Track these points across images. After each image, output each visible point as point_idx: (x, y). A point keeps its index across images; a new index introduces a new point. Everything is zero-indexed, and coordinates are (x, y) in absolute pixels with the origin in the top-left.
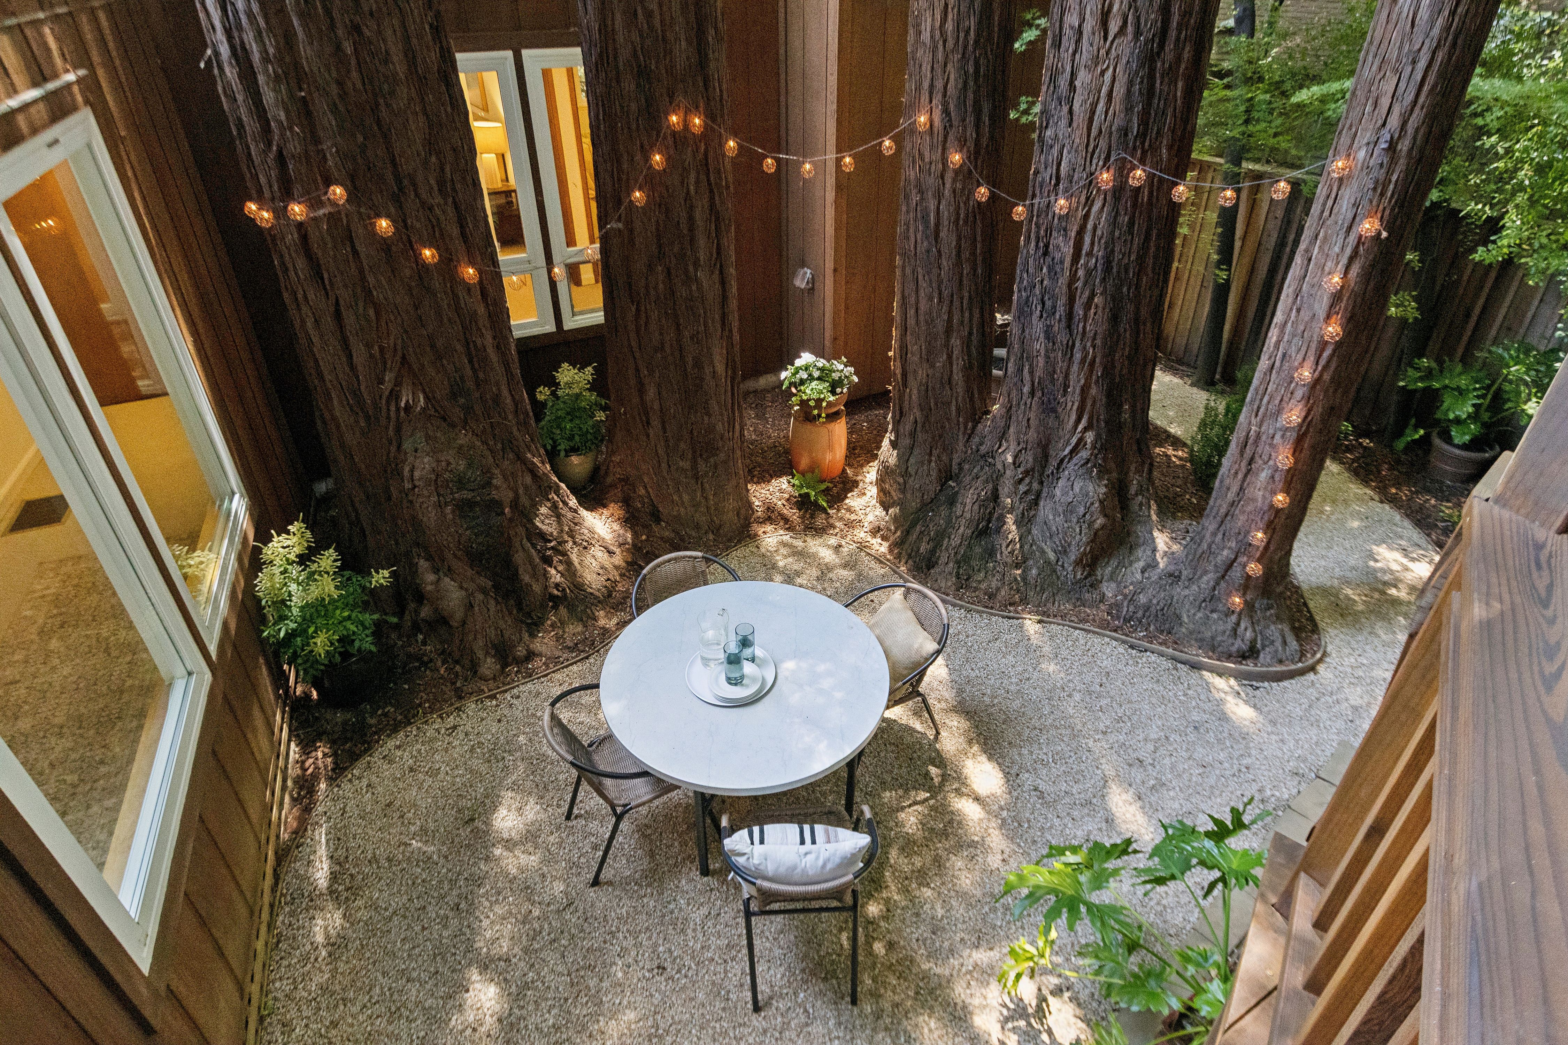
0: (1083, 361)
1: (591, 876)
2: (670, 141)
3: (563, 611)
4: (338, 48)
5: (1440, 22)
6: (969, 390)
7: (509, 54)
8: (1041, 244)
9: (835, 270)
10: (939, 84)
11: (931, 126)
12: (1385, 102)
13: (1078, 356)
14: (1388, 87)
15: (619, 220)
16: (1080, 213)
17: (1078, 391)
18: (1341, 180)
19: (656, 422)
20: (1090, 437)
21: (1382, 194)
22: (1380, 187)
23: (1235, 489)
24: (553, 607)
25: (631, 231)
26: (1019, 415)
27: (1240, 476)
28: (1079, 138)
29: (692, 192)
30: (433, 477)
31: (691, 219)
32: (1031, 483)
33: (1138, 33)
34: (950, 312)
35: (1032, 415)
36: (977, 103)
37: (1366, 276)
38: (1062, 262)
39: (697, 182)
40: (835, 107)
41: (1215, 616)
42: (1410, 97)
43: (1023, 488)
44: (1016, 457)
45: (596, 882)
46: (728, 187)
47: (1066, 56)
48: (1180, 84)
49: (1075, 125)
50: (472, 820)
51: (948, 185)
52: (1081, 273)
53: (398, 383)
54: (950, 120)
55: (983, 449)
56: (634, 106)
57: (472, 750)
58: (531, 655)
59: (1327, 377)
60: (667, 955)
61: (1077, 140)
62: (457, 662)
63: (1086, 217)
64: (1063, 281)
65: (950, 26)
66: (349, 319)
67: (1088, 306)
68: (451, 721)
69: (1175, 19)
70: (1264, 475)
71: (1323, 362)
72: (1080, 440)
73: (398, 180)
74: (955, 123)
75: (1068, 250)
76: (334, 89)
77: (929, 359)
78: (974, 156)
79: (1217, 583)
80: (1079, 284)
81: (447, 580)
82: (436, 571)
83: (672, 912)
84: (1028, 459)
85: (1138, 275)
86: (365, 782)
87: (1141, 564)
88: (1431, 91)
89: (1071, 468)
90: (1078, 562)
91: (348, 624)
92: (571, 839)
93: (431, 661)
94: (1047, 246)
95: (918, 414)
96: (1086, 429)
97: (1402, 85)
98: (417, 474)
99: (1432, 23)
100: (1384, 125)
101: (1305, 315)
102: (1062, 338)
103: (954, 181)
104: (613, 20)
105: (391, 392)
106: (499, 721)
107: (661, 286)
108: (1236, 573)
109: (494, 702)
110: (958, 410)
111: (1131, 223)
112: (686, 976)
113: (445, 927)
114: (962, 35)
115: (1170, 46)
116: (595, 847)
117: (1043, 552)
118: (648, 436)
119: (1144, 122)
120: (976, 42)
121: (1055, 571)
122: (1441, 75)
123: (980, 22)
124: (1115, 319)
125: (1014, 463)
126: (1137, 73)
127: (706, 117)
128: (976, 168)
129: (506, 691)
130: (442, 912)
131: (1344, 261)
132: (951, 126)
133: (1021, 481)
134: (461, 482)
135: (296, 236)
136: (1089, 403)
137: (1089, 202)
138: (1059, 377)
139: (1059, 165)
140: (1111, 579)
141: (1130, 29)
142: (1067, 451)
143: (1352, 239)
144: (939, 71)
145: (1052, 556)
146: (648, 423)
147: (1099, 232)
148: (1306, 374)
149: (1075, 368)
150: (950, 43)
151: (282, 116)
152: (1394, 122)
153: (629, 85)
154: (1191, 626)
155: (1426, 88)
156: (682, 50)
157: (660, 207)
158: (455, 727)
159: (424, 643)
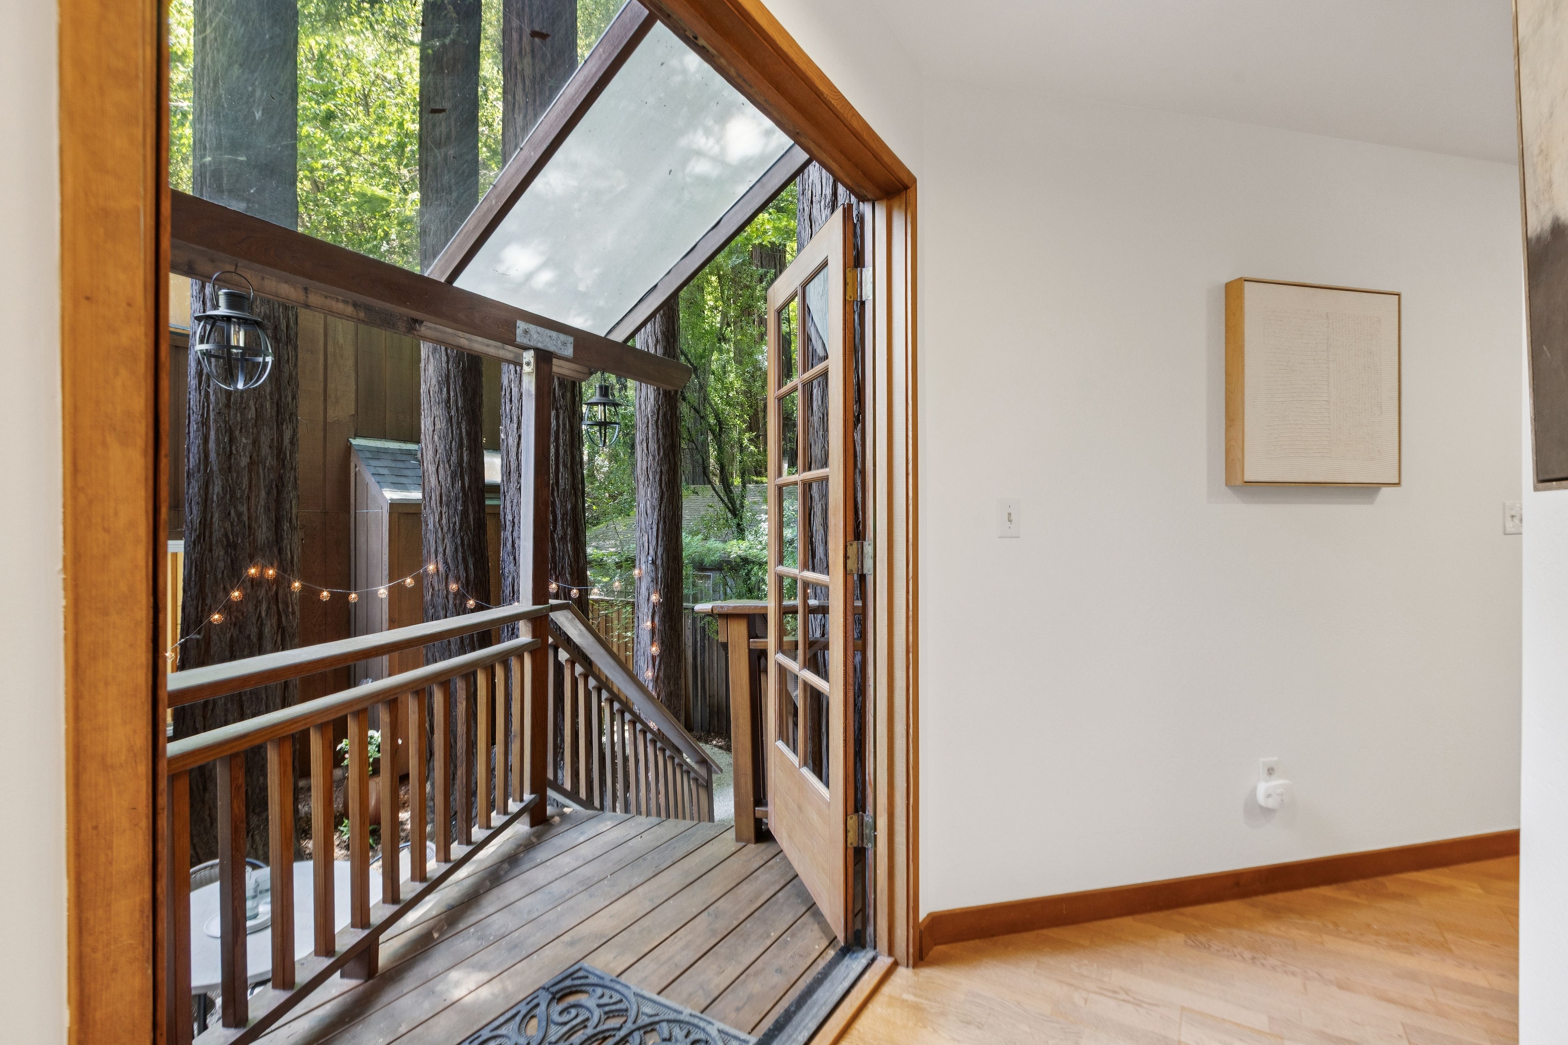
2: (248, 584)
8: (510, 629)
10: (441, 550)
11: (438, 571)
12: (646, 544)
14: (645, 538)
15: (199, 633)
18: (640, 578)
21: (657, 583)
22: (655, 580)
25: (208, 644)
29: (263, 614)
36: (464, 559)
37: (663, 620)
39: (268, 608)
42: (654, 543)
46: (293, 613)
47: (508, 533)
48: (569, 545)
51: (451, 602)
54: (448, 567)
56: (221, 564)
59: (661, 675)
65: (444, 521)
69: (559, 517)
71: (656, 668)
74: (452, 569)
78: (466, 584)
88: (662, 539)
97: (650, 537)
99: (653, 514)
100: (648, 554)
103: (455, 599)
114: (451, 525)
115: (559, 527)
120: (460, 529)
122: (664, 533)
123: (461, 519)
127: (278, 568)
128: (467, 592)
131: (650, 615)
132: (450, 570)
143: (651, 605)
144: (439, 542)
148: (652, 676)
150: (445, 529)
152: (652, 552)
153: (219, 552)
155: (660, 539)
156: (263, 534)
157: (235, 625)
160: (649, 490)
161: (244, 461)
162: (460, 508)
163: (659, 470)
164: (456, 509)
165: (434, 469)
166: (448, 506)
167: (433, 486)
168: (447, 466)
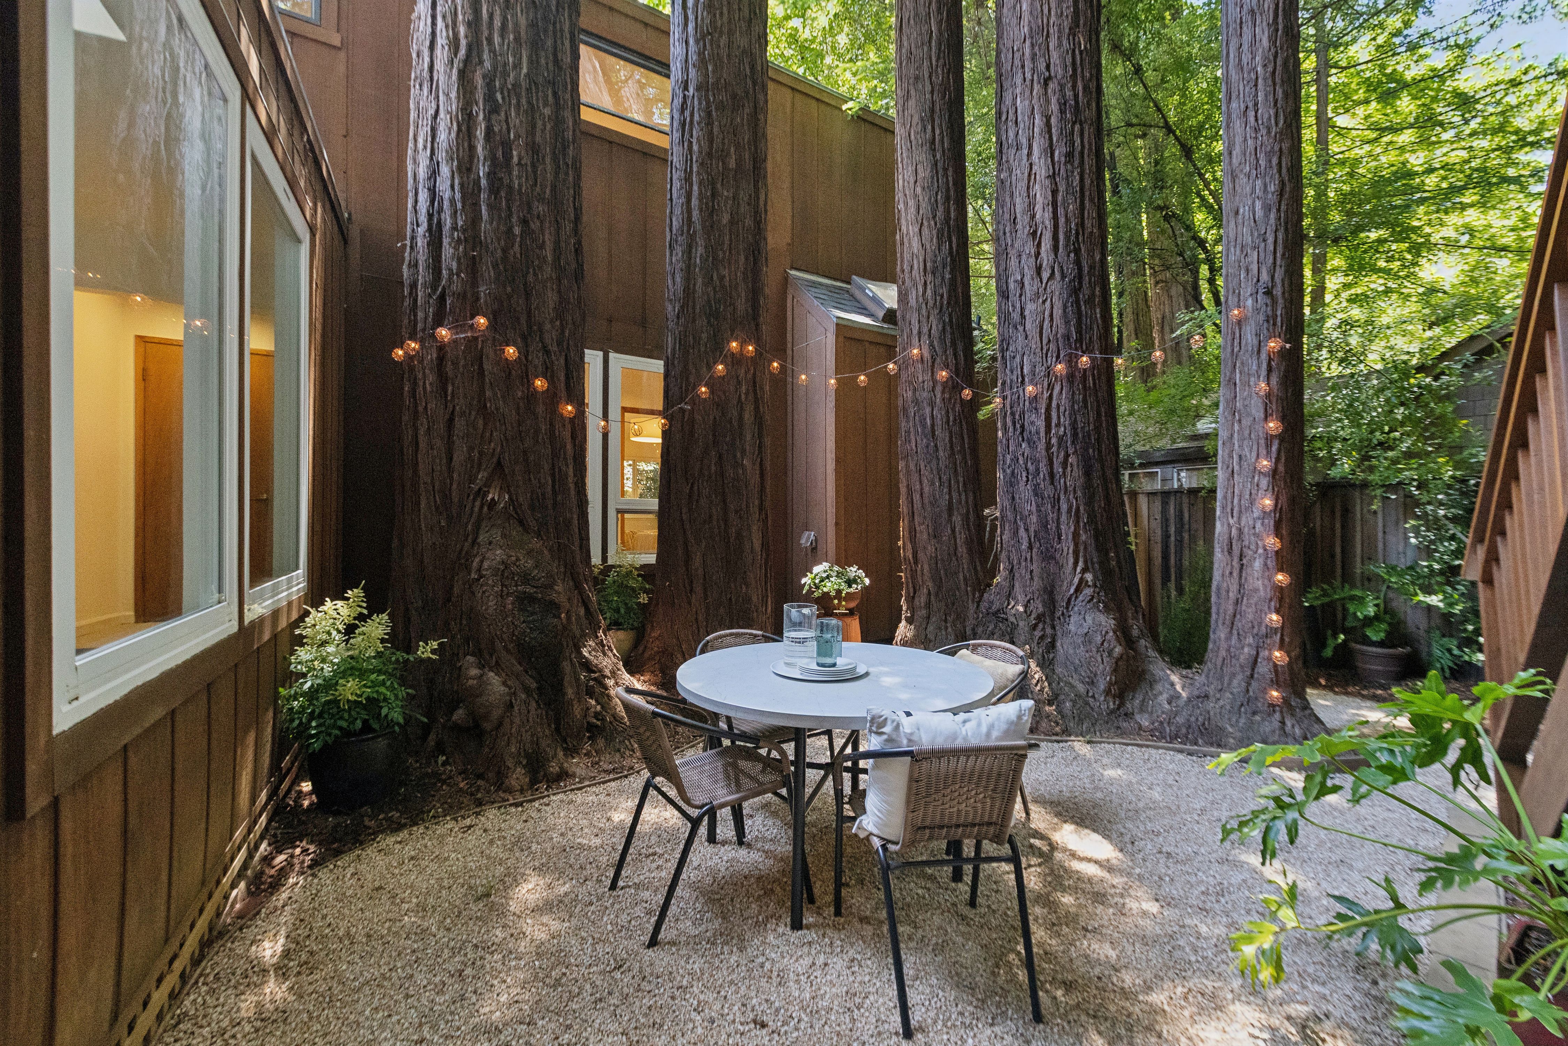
0: (1069, 511)
1: (646, 939)
2: (731, 359)
3: (600, 741)
4: (510, 230)
6: (972, 561)
7: (601, 354)
8: (1018, 426)
10: (925, 330)
11: (922, 356)
12: (1254, 267)
13: (1064, 507)
14: (1253, 259)
16: (1046, 395)
17: (1070, 537)
18: (1240, 322)
19: (698, 589)
20: (1089, 577)
22: (1271, 319)
23: (1234, 588)
24: (589, 738)
26: (1021, 572)
27: (1235, 574)
29: (743, 396)
30: (502, 567)
31: (741, 418)
32: (1043, 629)
33: (1063, 277)
34: (950, 494)
35: (1033, 567)
36: (953, 341)
38: (1038, 433)
39: (747, 394)
41: (1257, 718)
42: (1270, 261)
43: (1038, 633)
44: (1026, 607)
45: (653, 943)
49: (1030, 337)
50: (488, 895)
51: (938, 395)
52: (1054, 441)
53: (488, 484)
54: (935, 352)
55: (994, 608)
56: (704, 336)
57: (491, 842)
58: (563, 775)
59: (1281, 468)
60: (765, 1006)
61: (1034, 346)
62: (480, 776)
63: (1050, 397)
64: (1041, 446)
65: (929, 292)
66: (459, 424)
67: (1065, 464)
68: (468, 822)
70: (1258, 564)
71: (1274, 452)
72: (1081, 580)
73: (530, 327)
74: (939, 354)
75: (1041, 423)
76: (499, 253)
77: (936, 535)
78: (956, 372)
79: (1249, 684)
80: (1054, 449)
81: (492, 674)
82: (481, 667)
83: (762, 966)
84: (1038, 607)
85: (1098, 440)
86: (352, 870)
87: (1165, 696)
88: (1283, 255)
89: (1079, 604)
90: (1107, 692)
91: (382, 690)
92: (617, 906)
93: (450, 777)
94: (1023, 426)
95: (930, 584)
96: (1084, 571)
97: (1262, 255)
98: (486, 565)
100: (1258, 281)
101: (1246, 422)
102: (1049, 491)
103: (943, 392)
104: (694, 285)
105: (480, 489)
106: (526, 821)
107: (713, 468)
108: (1263, 668)
109: (520, 809)
110: (965, 579)
111: (1085, 401)
114: (938, 298)
116: (649, 913)
117: (1072, 686)
118: (690, 603)
119: (1079, 331)
120: (948, 303)
121: (1087, 703)
122: (1285, 247)
123: (949, 292)
124: (1087, 474)
125: (1025, 612)
126: (1068, 299)
127: (757, 346)
128: (958, 380)
129: (534, 800)
131: (1264, 373)
132: (936, 354)
133: (1034, 627)
134: (526, 578)
135: (435, 355)
136: (1082, 548)
137: (1050, 387)
138: (1052, 526)
139: (1022, 368)
140: (1142, 710)
141: (1057, 275)
142: (1072, 591)
143: (1264, 356)
144: (924, 320)
145: (1081, 688)
146: (691, 591)
147: (1062, 409)
148: (1265, 464)
149: (1064, 518)
150: (931, 304)
151: (454, 265)
152: (1265, 277)
153: (701, 322)
155: (1278, 255)
156: (742, 305)
157: (718, 405)
158: (470, 827)
159: (444, 764)
160: (1259, 183)
162: (947, 276)
163: (1277, 148)
164: (943, 278)
165: (917, 230)
166: (933, 273)
167: (916, 251)
168: (932, 223)
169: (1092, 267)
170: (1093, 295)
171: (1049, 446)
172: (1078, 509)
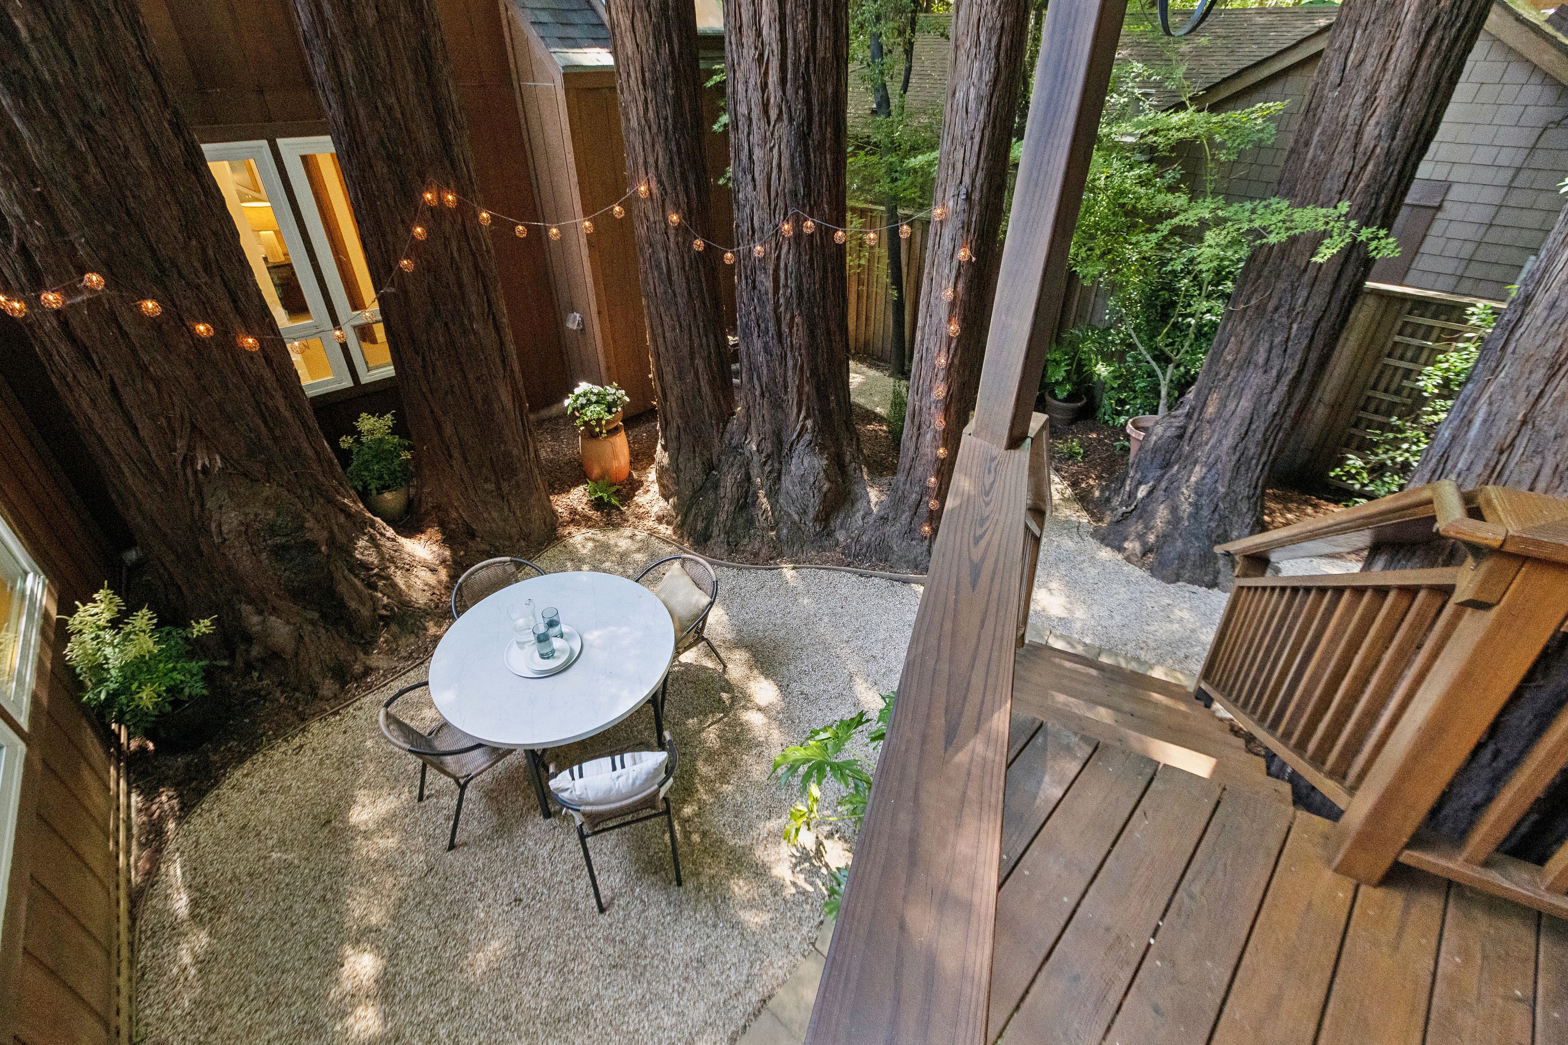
0: (795, 366)
1: (447, 843)
2: (428, 215)
3: (394, 628)
4: (71, 146)
5: (982, 111)
6: (715, 398)
7: (265, 143)
8: (750, 281)
9: (599, 313)
10: (651, 160)
11: (651, 194)
12: (959, 166)
13: (790, 363)
14: (959, 155)
15: (392, 284)
16: (774, 256)
17: (795, 390)
18: (941, 222)
19: (456, 454)
20: (809, 423)
21: (968, 231)
22: (966, 226)
23: (912, 449)
24: (384, 626)
25: (406, 292)
26: (756, 413)
27: (914, 439)
28: (763, 199)
29: (456, 255)
30: (243, 529)
31: (459, 279)
32: (772, 465)
33: (791, 120)
34: (691, 339)
35: (765, 412)
36: (683, 174)
37: (969, 289)
38: (767, 293)
39: (460, 248)
40: (576, 179)
41: (914, 543)
42: (973, 163)
43: (767, 468)
44: (758, 446)
45: (452, 846)
46: (488, 252)
47: (743, 137)
48: (829, 157)
49: (758, 188)
50: (329, 822)
51: (672, 239)
52: (782, 301)
53: (191, 448)
54: (664, 189)
55: (734, 442)
56: (389, 186)
57: (321, 762)
58: (368, 671)
59: (956, 362)
60: (522, 889)
61: (762, 201)
62: (295, 689)
63: (778, 258)
64: (769, 308)
65: (651, 114)
66: (127, 394)
67: (791, 327)
68: (297, 741)
69: (816, 108)
70: (929, 437)
71: (952, 352)
72: (803, 426)
73: (158, 263)
74: (669, 190)
75: (769, 284)
76: (73, 184)
77: (680, 376)
78: (688, 215)
79: (912, 519)
80: (782, 309)
81: (273, 618)
82: (260, 612)
83: (522, 854)
84: (768, 447)
85: (824, 298)
86: (216, 813)
87: (861, 513)
88: (986, 158)
89: (799, 449)
90: (816, 519)
91: (175, 675)
92: (425, 816)
93: (270, 693)
94: (754, 281)
95: (679, 421)
96: (805, 418)
97: (968, 154)
98: (225, 528)
99: (978, 111)
100: (961, 183)
101: (935, 320)
102: (777, 351)
103: (676, 235)
104: (356, 112)
105: (185, 458)
106: (345, 732)
107: (441, 339)
108: (923, 510)
109: (338, 718)
110: (710, 414)
111: (811, 260)
112: (540, 901)
113: (314, 917)
114: (662, 122)
115: (815, 128)
116: (448, 819)
117: (789, 515)
118: (451, 466)
119: (807, 184)
120: (674, 127)
121: (800, 528)
122: (990, 146)
123: (675, 112)
124: (812, 333)
125: (758, 450)
126: (796, 148)
127: (458, 193)
128: (691, 225)
129: (348, 706)
130: (309, 906)
131: (952, 280)
132: (666, 193)
133: (765, 463)
134: (272, 530)
135: (55, 323)
136: (805, 398)
137: (778, 247)
138: (780, 380)
139: (752, 220)
140: (841, 527)
141: (785, 116)
142: (794, 437)
143: (955, 264)
144: (649, 150)
145: (796, 517)
146: (451, 456)
147: (789, 269)
148: (943, 361)
149: (790, 373)
150: (654, 128)
151: (18, 211)
152: (967, 180)
153: (381, 168)
154: (900, 553)
155: (982, 156)
156: (425, 137)
157: (429, 271)
158: (301, 747)
159: (260, 679)
160: (977, 64)
161: (371, 17)
162: (670, 92)
163: (998, 25)
164: (666, 96)
165: (628, 22)
166: (654, 89)
167: (630, 54)
168: (646, 14)
169: (823, 104)
170: (824, 139)
171: (776, 309)
172: (802, 365)
